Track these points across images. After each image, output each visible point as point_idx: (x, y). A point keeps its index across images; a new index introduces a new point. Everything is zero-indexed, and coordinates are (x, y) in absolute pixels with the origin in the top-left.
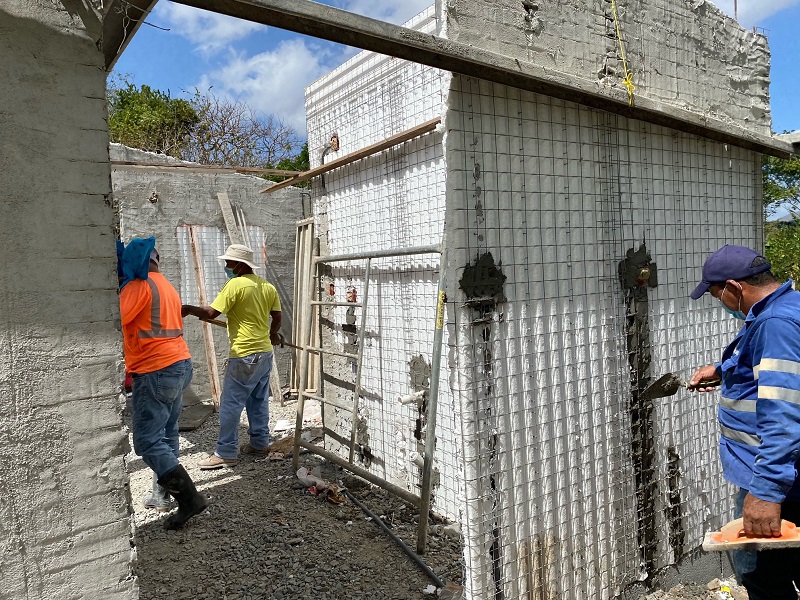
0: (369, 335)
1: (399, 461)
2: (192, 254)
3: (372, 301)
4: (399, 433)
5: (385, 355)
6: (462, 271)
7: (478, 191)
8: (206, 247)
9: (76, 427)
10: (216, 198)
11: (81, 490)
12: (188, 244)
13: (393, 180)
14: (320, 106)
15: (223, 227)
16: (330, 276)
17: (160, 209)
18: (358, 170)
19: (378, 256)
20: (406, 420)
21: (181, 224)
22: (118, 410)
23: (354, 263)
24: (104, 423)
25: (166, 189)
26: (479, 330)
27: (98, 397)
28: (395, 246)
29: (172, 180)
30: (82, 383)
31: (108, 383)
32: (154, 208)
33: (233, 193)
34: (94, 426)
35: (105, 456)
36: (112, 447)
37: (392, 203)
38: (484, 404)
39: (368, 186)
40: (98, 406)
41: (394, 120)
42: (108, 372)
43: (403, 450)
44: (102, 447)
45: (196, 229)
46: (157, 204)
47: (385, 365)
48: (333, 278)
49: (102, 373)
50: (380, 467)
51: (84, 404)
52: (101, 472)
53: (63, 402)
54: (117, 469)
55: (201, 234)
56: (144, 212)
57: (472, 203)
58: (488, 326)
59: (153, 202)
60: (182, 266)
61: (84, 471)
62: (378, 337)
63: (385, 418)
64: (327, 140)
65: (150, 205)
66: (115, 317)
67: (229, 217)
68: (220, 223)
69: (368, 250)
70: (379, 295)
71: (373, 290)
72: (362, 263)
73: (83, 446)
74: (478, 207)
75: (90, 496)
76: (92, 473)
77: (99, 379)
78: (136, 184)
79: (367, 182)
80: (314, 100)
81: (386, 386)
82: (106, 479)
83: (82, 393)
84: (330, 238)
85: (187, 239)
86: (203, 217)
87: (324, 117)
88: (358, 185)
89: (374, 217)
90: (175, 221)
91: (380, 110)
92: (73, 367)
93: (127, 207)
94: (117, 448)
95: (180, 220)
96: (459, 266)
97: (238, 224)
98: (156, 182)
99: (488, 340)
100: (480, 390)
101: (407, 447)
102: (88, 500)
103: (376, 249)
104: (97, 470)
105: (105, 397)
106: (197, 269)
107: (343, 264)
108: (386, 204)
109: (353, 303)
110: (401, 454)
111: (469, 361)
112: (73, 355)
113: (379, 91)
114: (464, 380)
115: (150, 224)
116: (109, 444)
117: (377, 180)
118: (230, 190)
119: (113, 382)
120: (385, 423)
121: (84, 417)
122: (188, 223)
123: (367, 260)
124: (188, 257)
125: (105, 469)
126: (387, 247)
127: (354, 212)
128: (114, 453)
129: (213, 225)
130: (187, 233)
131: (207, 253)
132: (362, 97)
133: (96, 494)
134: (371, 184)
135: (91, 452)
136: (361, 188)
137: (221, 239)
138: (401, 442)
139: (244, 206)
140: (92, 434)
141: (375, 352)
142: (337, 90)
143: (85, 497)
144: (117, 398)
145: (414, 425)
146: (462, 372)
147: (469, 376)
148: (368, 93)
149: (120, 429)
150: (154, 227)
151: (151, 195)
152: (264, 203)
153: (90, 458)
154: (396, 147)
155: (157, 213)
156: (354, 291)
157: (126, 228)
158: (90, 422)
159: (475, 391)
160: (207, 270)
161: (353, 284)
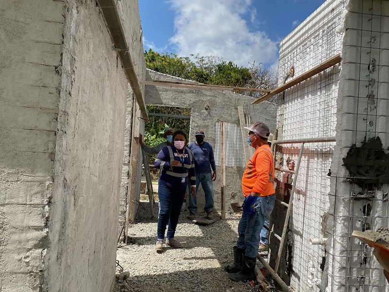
0: (299, 192)
1: (309, 281)
2: (221, 136)
3: (303, 171)
4: (311, 262)
5: (307, 207)
6: (347, 150)
7: (372, 83)
8: (229, 133)
9: (13, 224)
10: (237, 109)
11: (9, 268)
12: (220, 131)
13: (324, 92)
14: (287, 51)
15: (238, 124)
16: (281, 152)
17: (209, 113)
18: (303, 87)
19: (309, 141)
20: (316, 255)
21: (218, 121)
22: (43, 216)
23: (295, 145)
24: (33, 223)
25: (213, 103)
26: (359, 205)
27: (31, 204)
28: (321, 136)
29: (217, 99)
30: (22, 194)
31: (39, 196)
32: (206, 112)
33: (246, 107)
34: (25, 224)
35: (29, 247)
36: (35, 242)
37: (322, 107)
38: (358, 272)
39: (308, 97)
40: (29, 212)
41: (328, 52)
42: (39, 189)
43: (312, 274)
44: (28, 241)
45: (225, 124)
46: (208, 111)
47: (307, 215)
48: (283, 154)
49: (36, 189)
50: (297, 280)
51: (21, 208)
52: (25, 258)
53: (7, 204)
54: (35, 258)
55: (228, 126)
56: (202, 114)
57: (364, 92)
58: (370, 202)
59: (206, 109)
60: (216, 142)
61: (14, 255)
62: (305, 195)
63: (303, 249)
64: (288, 71)
65: (205, 111)
66: (50, 151)
67: (242, 119)
68: (237, 122)
69: (304, 137)
70: (308, 168)
71: (304, 164)
72: (299, 145)
73: (15, 237)
74: (371, 97)
75: (16, 273)
76: (19, 257)
77: (33, 192)
78: (200, 101)
79: (308, 94)
80: (283, 48)
81: (306, 228)
82: (28, 263)
83: (21, 200)
84: (284, 130)
85: (220, 129)
86: (229, 118)
87: (288, 58)
88: (302, 97)
89: (310, 116)
90: (215, 119)
91: (320, 48)
92: (17, 181)
93: (194, 111)
94: (39, 243)
95: (218, 119)
96: (344, 145)
97: (246, 123)
98: (209, 100)
99: (368, 214)
100: (355, 259)
101: (315, 273)
102: (14, 276)
103: (309, 137)
104: (22, 256)
105: (35, 206)
106: (222, 144)
107: (289, 145)
108: (318, 108)
109: (291, 171)
110: (310, 277)
111: (346, 231)
112: (18, 173)
113: (321, 35)
114: (338, 247)
115: (204, 120)
116: (33, 239)
117: (314, 93)
118: (245, 105)
119: (43, 196)
120: (303, 253)
121: (20, 216)
122: (221, 121)
123: (302, 144)
124: (220, 137)
125: (28, 257)
126: (316, 136)
127: (298, 114)
128: (36, 247)
129: (234, 123)
130: (220, 125)
131: (229, 136)
132: (310, 41)
133: (19, 273)
134: (310, 96)
135: (20, 242)
136: (304, 98)
137: (237, 130)
138: (311, 268)
139: (251, 114)
140: (23, 230)
141: (301, 205)
142: (296, 40)
143: (12, 273)
144: (44, 207)
145: (321, 260)
146: (338, 239)
147: (345, 244)
148: (314, 38)
149: (42, 230)
150: (206, 121)
151: (206, 106)
152: (262, 112)
153: (18, 247)
154: (328, 70)
155: (207, 115)
156: (293, 163)
157: (193, 121)
158: (22, 222)
159: (349, 260)
160: (228, 145)
161: (293, 159)
